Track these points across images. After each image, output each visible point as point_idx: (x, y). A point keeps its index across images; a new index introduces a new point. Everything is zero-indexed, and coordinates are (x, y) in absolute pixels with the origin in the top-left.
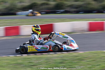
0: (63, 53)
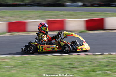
0: (111, 54)
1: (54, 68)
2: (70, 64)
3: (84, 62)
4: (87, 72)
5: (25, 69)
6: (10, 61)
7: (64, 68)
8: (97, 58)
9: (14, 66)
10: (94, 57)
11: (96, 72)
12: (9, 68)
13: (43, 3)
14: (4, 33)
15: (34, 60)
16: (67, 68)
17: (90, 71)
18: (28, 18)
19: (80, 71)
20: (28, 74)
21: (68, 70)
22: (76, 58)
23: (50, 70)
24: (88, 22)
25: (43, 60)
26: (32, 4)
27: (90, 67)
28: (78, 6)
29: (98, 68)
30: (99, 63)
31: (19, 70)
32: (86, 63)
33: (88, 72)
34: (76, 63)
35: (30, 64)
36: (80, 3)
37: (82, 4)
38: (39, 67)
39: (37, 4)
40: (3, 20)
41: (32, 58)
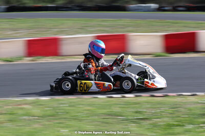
1: (110, 121)
2: (137, 112)
3: (162, 109)
4: (168, 127)
5: (58, 121)
6: (31, 107)
7: (127, 120)
8: (184, 101)
9: (38, 117)
10: (179, 99)
11: (183, 126)
12: (30, 120)
13: (88, 5)
14: (20, 58)
15: (73, 106)
16: (132, 119)
17: (174, 125)
18: (62, 32)
19: (155, 125)
20: (65, 131)
21: (134, 122)
22: (148, 103)
23: (103, 122)
24: (168, 38)
25: (89, 105)
26: (70, 6)
27: (173, 118)
28: (149, 10)
29: (186, 120)
30: (188, 111)
31: (47, 123)
32: (166, 110)
33: (170, 126)
34: (148, 111)
35: (67, 113)
36: (153, 6)
37: (158, 7)
38: (83, 119)
39: (78, 6)
40: (18, 35)
41: (71, 102)
